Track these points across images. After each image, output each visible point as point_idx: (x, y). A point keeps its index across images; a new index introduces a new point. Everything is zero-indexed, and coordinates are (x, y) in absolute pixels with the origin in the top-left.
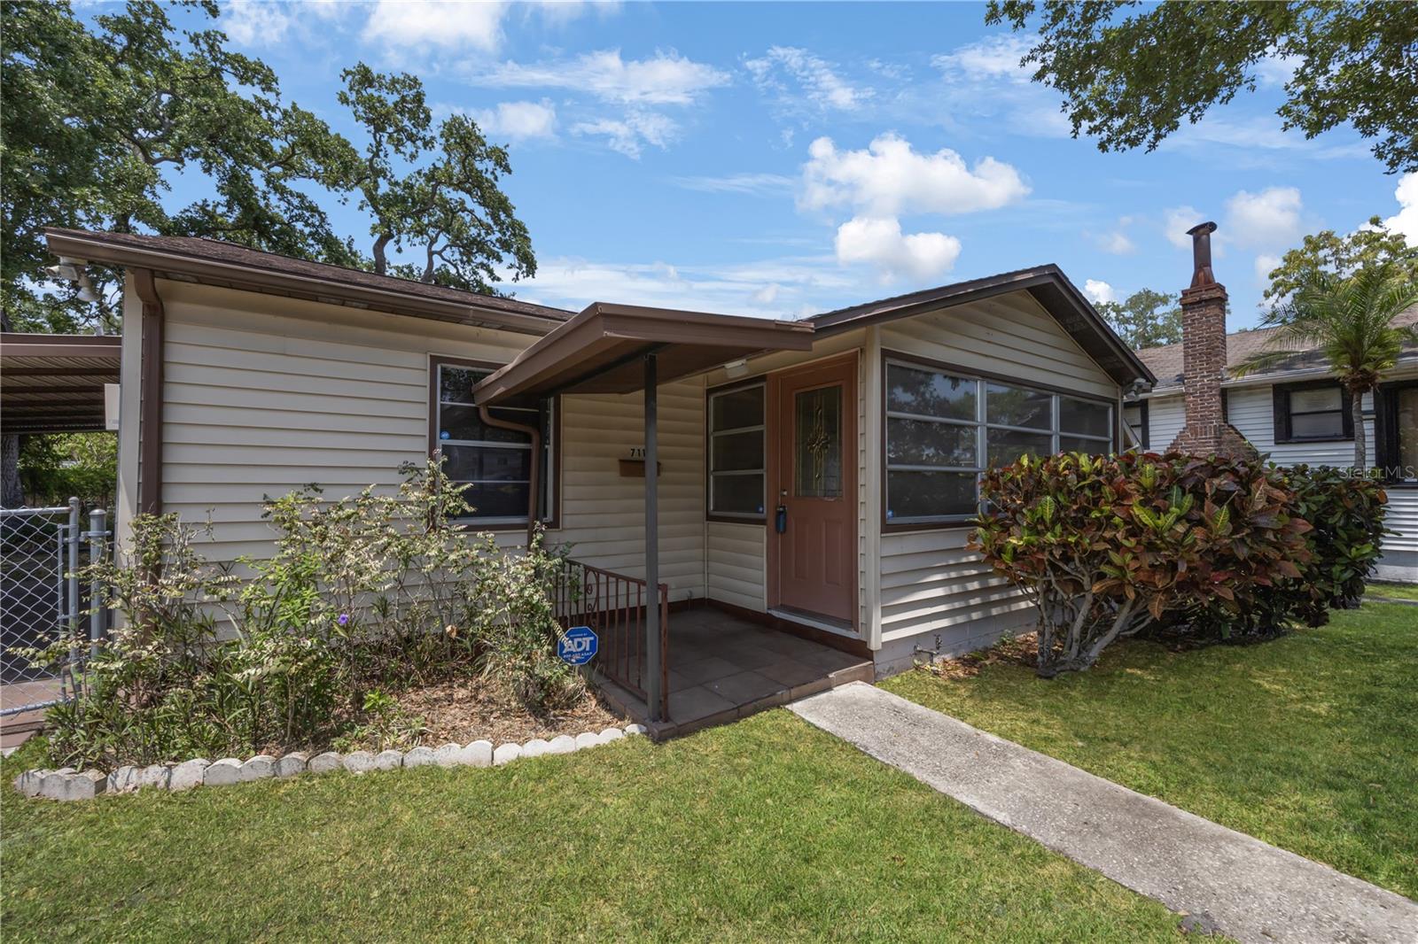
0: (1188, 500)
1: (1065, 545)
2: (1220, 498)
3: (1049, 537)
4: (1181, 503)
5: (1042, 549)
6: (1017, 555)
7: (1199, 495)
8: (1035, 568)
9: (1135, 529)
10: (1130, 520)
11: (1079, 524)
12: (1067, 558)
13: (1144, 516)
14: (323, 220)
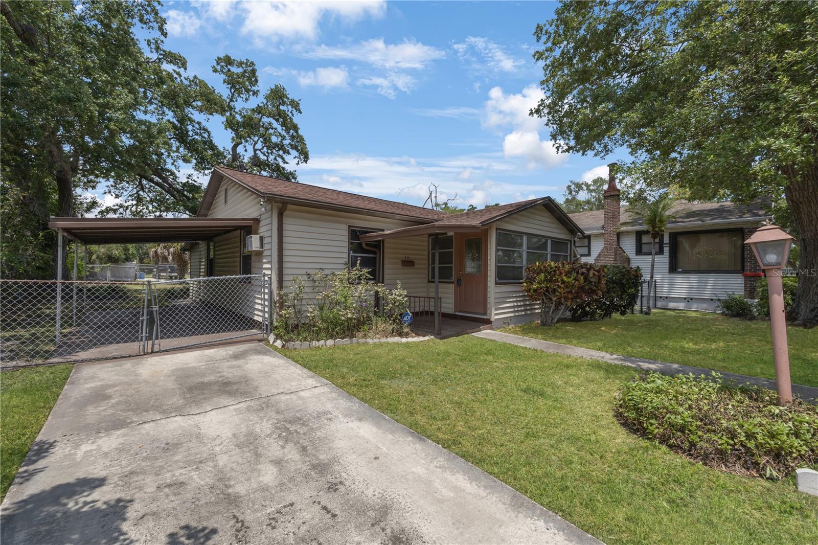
0: (575, 275)
1: (547, 287)
2: (583, 274)
3: (543, 285)
4: (574, 275)
5: (541, 288)
6: (535, 291)
7: (578, 273)
8: (539, 294)
9: (563, 282)
10: (562, 280)
11: (550, 281)
12: (547, 291)
13: (565, 279)
14: (209, 134)
